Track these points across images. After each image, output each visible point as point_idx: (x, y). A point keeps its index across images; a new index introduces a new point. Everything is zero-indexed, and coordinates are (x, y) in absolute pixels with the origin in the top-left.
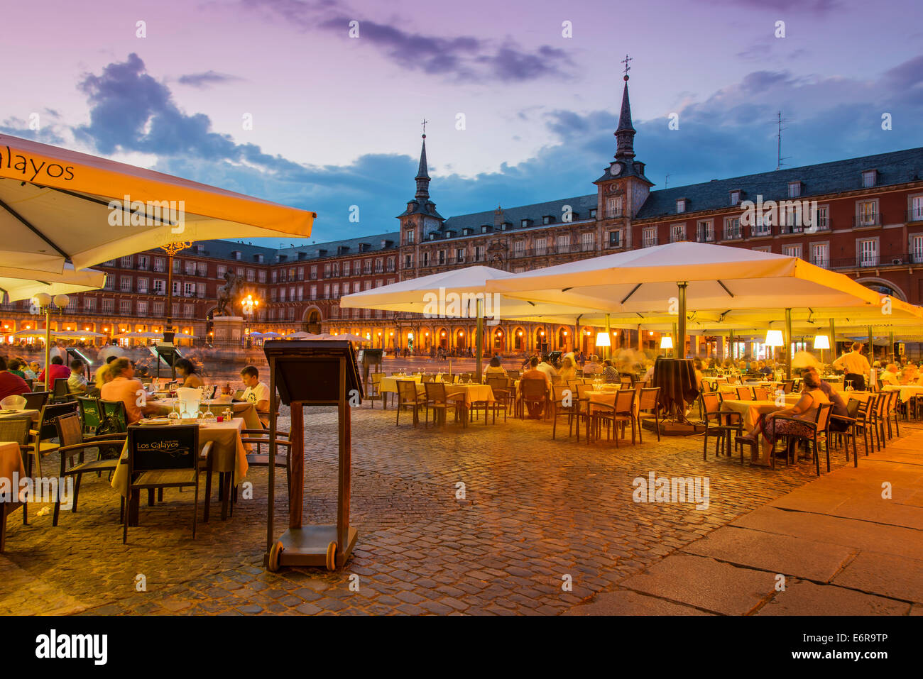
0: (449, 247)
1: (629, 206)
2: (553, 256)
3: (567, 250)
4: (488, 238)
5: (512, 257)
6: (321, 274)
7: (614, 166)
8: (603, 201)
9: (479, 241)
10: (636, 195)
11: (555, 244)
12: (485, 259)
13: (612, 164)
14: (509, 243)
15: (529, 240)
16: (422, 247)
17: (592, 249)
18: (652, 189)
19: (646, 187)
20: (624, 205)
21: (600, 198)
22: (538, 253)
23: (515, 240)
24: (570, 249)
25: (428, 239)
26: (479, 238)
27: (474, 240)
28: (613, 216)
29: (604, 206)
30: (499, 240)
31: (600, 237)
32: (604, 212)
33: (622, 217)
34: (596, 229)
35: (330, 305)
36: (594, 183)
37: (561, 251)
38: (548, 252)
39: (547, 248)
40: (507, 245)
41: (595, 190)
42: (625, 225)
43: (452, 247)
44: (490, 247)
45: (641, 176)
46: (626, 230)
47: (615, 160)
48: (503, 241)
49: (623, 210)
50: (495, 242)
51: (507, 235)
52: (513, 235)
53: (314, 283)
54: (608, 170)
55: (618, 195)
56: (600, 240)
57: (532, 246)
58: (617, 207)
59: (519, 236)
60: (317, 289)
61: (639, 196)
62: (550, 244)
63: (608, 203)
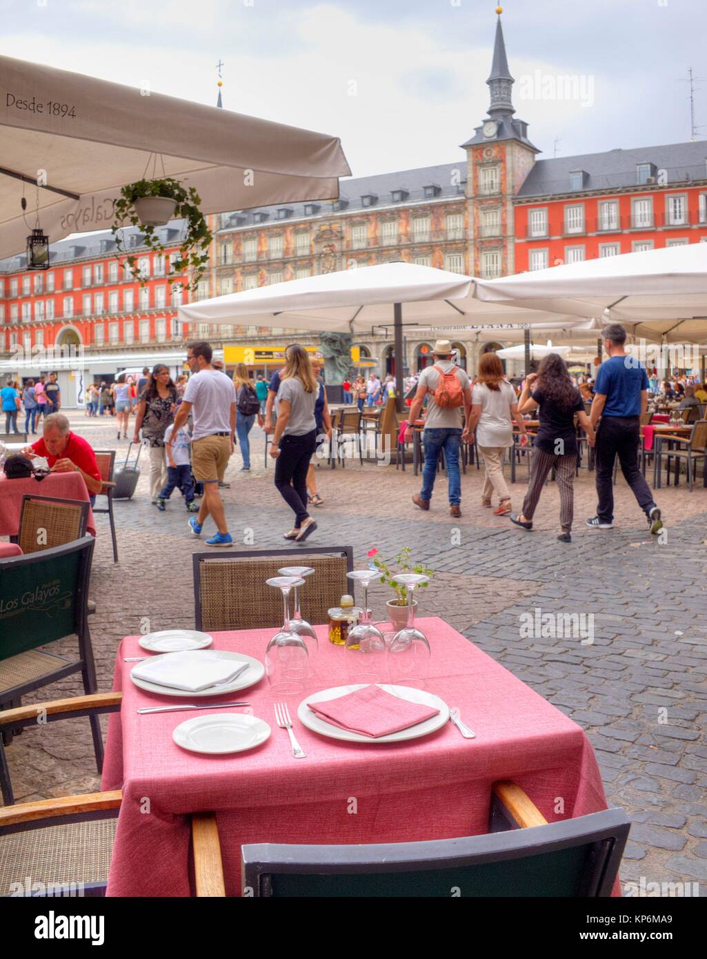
0: (259, 235)
1: (509, 178)
2: (407, 247)
3: (426, 238)
4: (315, 221)
5: (350, 249)
6: (78, 280)
7: (488, 124)
8: (475, 171)
9: (302, 226)
10: (520, 163)
11: (409, 229)
12: (311, 252)
13: (485, 122)
14: (344, 228)
15: (373, 224)
16: (221, 236)
17: (461, 237)
18: (538, 157)
19: (530, 154)
20: (504, 176)
21: (470, 167)
22: (386, 243)
23: (353, 225)
24: (431, 237)
25: (228, 226)
26: (301, 223)
27: (295, 225)
28: (487, 192)
29: (476, 177)
30: (330, 225)
31: (471, 220)
32: (476, 187)
33: (501, 193)
34: (466, 209)
35: (92, 324)
36: (462, 147)
37: (418, 239)
38: (400, 241)
39: (399, 236)
40: (341, 232)
41: (463, 156)
42: (504, 205)
43: (263, 235)
44: (317, 235)
45: (523, 139)
46: (506, 211)
47: (488, 117)
48: (336, 227)
49: (501, 184)
50: (324, 228)
51: (341, 218)
52: (350, 217)
53: (69, 293)
54: (479, 130)
55: (495, 163)
56: (471, 225)
57: (378, 233)
58: (494, 180)
59: (358, 219)
60: (74, 303)
61: (522, 165)
62: (402, 230)
63: (481, 173)
